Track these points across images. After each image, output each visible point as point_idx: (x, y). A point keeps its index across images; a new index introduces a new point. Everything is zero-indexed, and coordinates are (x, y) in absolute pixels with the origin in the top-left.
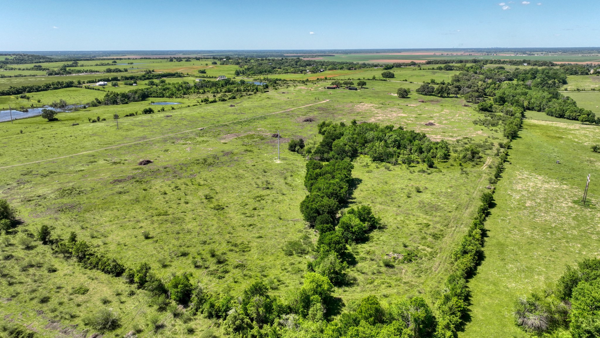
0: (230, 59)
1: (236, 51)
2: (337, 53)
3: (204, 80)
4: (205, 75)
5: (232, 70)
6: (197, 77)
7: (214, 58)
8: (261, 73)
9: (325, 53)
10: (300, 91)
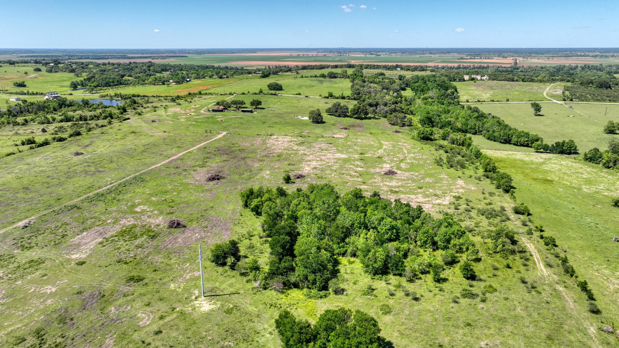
0: (59, 63)
1: (65, 51)
2: (189, 53)
3: (25, 101)
4: (25, 90)
5: (64, 81)
6: (11, 93)
7: (36, 62)
8: (108, 85)
9: (175, 53)
10: (175, 116)
